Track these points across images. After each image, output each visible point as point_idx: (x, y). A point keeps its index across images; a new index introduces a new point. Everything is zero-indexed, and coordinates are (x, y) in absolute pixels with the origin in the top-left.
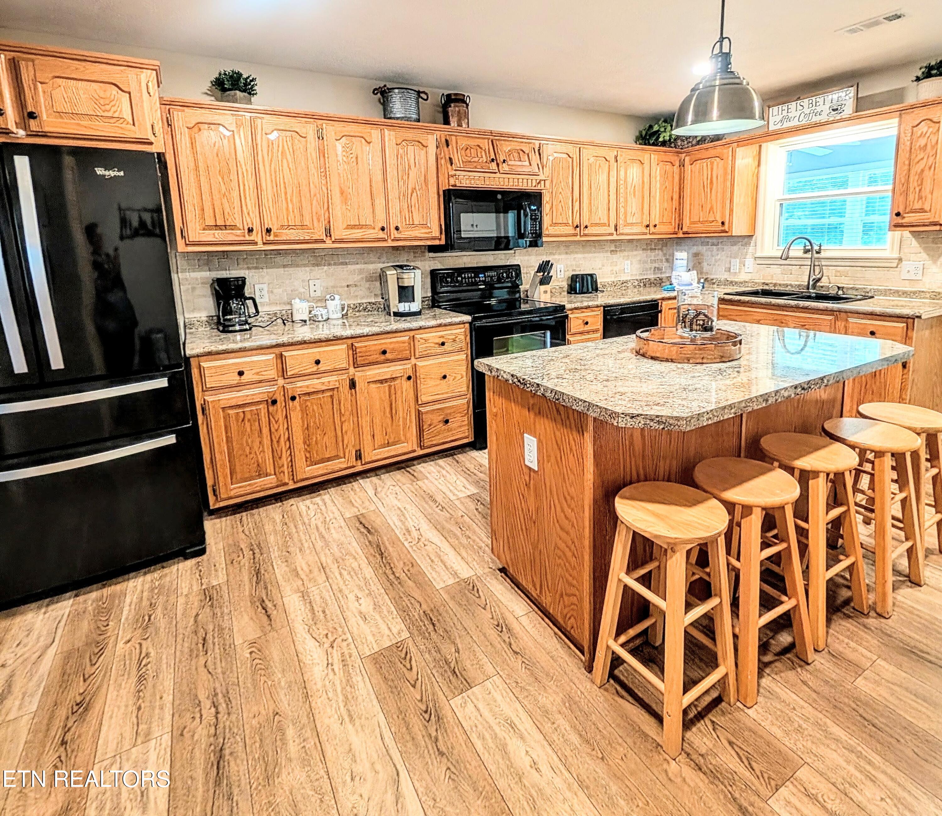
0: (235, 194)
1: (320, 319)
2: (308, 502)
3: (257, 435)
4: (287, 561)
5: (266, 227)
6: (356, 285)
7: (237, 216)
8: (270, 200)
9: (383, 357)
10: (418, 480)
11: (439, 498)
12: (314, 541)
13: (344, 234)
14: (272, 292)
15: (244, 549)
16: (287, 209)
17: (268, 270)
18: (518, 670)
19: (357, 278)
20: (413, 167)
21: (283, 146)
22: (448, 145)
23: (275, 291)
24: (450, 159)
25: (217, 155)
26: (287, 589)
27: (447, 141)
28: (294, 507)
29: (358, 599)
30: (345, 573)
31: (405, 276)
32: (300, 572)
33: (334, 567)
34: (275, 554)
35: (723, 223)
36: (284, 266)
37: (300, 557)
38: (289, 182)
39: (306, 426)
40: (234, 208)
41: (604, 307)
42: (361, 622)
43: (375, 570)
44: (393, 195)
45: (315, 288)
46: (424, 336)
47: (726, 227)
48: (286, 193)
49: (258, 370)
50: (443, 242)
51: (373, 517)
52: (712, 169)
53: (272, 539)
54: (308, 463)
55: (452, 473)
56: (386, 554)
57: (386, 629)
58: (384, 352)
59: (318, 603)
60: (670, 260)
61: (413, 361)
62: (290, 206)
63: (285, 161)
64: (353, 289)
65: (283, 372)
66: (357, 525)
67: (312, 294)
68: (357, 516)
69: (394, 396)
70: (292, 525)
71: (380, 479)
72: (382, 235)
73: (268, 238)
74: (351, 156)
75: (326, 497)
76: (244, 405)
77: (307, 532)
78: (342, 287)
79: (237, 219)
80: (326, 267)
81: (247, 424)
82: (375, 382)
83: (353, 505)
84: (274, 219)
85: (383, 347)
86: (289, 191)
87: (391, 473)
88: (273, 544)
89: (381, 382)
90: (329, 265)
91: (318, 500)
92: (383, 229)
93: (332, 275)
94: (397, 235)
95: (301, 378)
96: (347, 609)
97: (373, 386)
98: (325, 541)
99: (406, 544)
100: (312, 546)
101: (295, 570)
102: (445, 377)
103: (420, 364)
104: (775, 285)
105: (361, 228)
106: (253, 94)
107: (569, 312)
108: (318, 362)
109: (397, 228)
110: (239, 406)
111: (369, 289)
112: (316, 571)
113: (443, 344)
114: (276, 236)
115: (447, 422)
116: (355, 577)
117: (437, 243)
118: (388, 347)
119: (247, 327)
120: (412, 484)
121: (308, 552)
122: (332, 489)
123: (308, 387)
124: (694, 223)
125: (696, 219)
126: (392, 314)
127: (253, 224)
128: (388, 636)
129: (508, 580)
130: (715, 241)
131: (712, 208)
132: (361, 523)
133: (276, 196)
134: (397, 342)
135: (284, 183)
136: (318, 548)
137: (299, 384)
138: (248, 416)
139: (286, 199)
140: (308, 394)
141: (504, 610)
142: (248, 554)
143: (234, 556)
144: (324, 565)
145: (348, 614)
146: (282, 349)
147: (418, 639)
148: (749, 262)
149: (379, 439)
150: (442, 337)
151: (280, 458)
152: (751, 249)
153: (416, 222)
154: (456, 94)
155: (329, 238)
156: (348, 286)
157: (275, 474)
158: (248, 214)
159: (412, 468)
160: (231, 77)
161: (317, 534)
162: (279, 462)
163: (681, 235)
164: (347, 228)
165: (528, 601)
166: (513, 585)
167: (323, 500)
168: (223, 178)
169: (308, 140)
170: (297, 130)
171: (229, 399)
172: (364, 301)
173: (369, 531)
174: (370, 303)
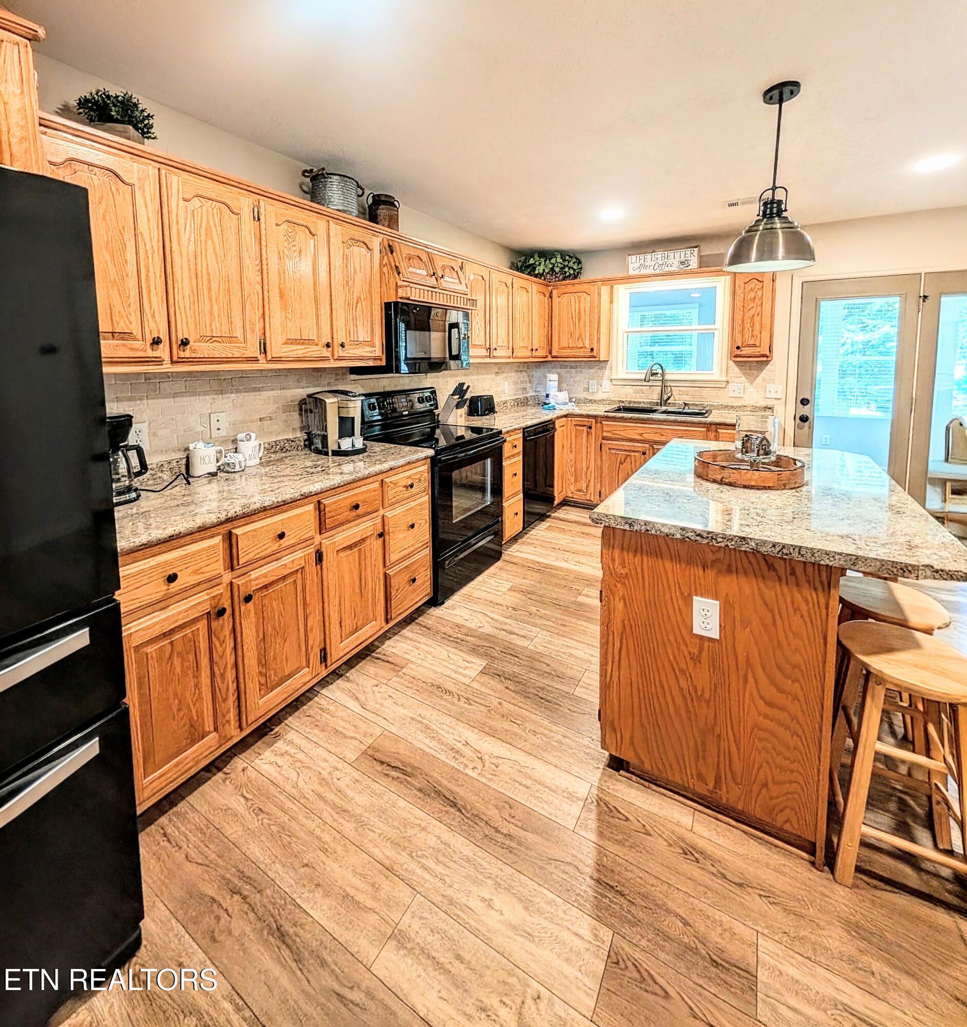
0: (132, 282)
1: (237, 468)
2: (268, 754)
3: (191, 675)
4: (318, 885)
5: (180, 337)
6: (271, 418)
7: (135, 318)
8: (187, 298)
9: (354, 513)
10: (402, 668)
11: (450, 686)
12: (335, 824)
13: (283, 350)
14: (155, 435)
15: (217, 898)
16: (211, 313)
17: (150, 401)
18: (766, 911)
19: (272, 408)
20: (358, 271)
21: (208, 222)
22: (392, 252)
23: (161, 433)
24: (397, 267)
25: (104, 219)
26: (364, 946)
27: (390, 246)
28: (251, 772)
29: (489, 904)
30: (431, 864)
31: (351, 404)
32: (360, 897)
33: (404, 858)
34: (285, 879)
35: (592, 350)
36: (175, 395)
37: (335, 866)
38: (215, 273)
39: (261, 635)
40: (129, 306)
41: (524, 429)
42: (529, 945)
43: (468, 836)
44: (338, 304)
45: (218, 425)
46: (394, 478)
47: (595, 353)
48: (209, 289)
49: (196, 567)
50: (384, 363)
51: (388, 745)
52: (579, 302)
53: (255, 850)
54: (262, 692)
55: (435, 646)
56: (460, 802)
57: (573, 937)
58: (357, 507)
59: (437, 944)
60: (543, 381)
61: (381, 512)
62: (215, 308)
63: (210, 243)
64: (266, 423)
65: (232, 562)
66: (379, 769)
67: (215, 434)
68: (365, 753)
69: (363, 563)
70: (270, 808)
71: (348, 680)
72: (326, 353)
73: (182, 354)
74: (294, 248)
75: (291, 736)
76: (172, 631)
77: (311, 812)
78: (252, 421)
79: (134, 323)
80: (233, 395)
81: (177, 661)
82: (344, 549)
83: (345, 736)
84: (191, 326)
85: (355, 500)
86: (214, 286)
87: (357, 667)
88: (268, 861)
89: (350, 547)
90: (238, 391)
91: (280, 745)
92: (328, 345)
93: (242, 406)
94: (341, 354)
95: (255, 565)
96: (489, 931)
97: (342, 554)
98: (352, 816)
99: (470, 772)
100: (338, 836)
101: (346, 896)
102: (412, 526)
103: (389, 514)
104: (630, 402)
105: (303, 344)
106: (148, 138)
107: (505, 436)
108: (282, 536)
109: (342, 345)
110: (164, 635)
111: (286, 421)
112: (380, 880)
113: (412, 486)
114: (194, 351)
115: (414, 580)
116: (451, 864)
117: (378, 363)
118: (358, 500)
119: (134, 495)
120: (397, 676)
121: (339, 849)
122: (290, 719)
123: (265, 576)
124: (563, 348)
125: (565, 345)
126: (330, 454)
127: (159, 332)
128: (587, 950)
129: (634, 778)
130: (573, 364)
131: (580, 336)
132: (382, 763)
133: (196, 292)
134: (368, 491)
135: (208, 274)
136: (352, 835)
137: (254, 575)
138: (179, 647)
139: (210, 298)
140: (266, 587)
141: (670, 826)
142: (233, 903)
143: (208, 921)
144: (387, 862)
145: (498, 940)
146: (229, 526)
147: (626, 930)
148: (606, 383)
149: (348, 624)
150: (409, 477)
151: (225, 700)
152: (607, 372)
153: (361, 339)
154: (386, 196)
155: (263, 355)
156: (261, 419)
157: (216, 729)
158: (153, 316)
159: (378, 651)
160: (122, 102)
161: (329, 809)
162: (223, 705)
163: (549, 359)
164: (286, 343)
165: (681, 799)
166: (646, 783)
167: (291, 742)
168: (113, 257)
169: (243, 218)
170: (229, 202)
171: (148, 628)
172: (280, 438)
173: (404, 773)
174: (287, 440)
